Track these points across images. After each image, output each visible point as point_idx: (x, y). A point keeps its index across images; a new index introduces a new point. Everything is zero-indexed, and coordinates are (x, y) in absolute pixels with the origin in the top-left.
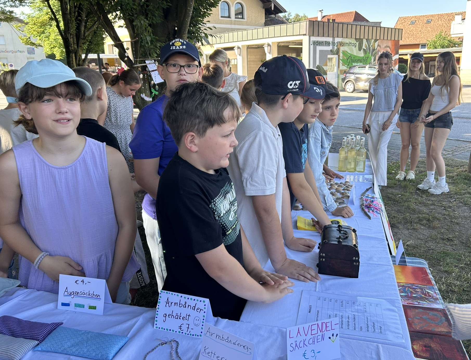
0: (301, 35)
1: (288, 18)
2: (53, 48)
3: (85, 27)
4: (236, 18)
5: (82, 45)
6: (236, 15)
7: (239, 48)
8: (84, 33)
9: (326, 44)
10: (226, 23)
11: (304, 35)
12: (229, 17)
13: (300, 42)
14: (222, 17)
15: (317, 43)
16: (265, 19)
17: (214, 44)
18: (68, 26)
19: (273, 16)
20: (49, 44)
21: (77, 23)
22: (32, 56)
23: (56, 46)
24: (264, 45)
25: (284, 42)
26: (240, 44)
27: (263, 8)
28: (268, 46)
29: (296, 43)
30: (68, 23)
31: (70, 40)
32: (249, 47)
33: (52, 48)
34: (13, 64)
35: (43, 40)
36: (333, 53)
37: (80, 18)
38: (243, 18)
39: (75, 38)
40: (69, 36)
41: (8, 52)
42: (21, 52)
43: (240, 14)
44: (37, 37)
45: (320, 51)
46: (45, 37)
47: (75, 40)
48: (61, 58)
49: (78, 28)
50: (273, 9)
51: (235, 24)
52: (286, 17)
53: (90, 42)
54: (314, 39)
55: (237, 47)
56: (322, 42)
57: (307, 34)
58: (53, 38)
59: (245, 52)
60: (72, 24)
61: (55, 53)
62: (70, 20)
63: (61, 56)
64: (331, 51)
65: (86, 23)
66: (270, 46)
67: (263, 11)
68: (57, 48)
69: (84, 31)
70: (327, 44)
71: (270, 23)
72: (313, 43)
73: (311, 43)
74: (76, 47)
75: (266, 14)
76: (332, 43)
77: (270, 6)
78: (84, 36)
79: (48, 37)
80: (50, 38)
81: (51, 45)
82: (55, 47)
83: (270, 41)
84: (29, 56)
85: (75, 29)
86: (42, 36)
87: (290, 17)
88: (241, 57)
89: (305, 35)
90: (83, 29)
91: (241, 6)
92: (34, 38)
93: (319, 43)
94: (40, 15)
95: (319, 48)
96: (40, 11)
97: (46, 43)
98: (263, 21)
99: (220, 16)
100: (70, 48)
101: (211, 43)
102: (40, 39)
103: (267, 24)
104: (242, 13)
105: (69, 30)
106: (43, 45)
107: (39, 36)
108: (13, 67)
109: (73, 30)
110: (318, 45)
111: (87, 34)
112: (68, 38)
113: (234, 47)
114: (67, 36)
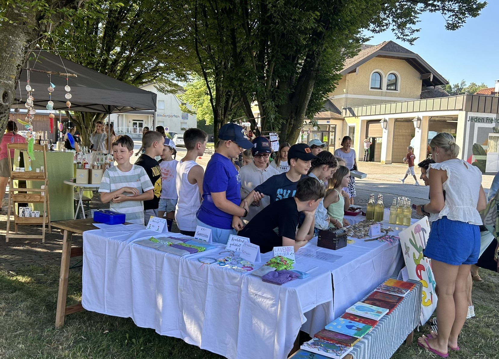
0: (457, 110)
1: (460, 88)
2: (205, 114)
3: (233, 101)
4: (387, 89)
5: (227, 116)
6: (388, 86)
7: (385, 121)
8: (231, 106)
9: (488, 121)
10: (376, 95)
11: (460, 110)
12: (380, 88)
13: (456, 117)
14: (372, 88)
15: (476, 120)
16: (422, 90)
17: (359, 116)
18: (219, 100)
19: (432, 87)
20: (201, 110)
21: (227, 98)
22: (185, 121)
23: (208, 113)
24: (413, 118)
25: (437, 117)
26: (387, 117)
27: (421, 79)
28: (418, 120)
29: (452, 118)
30: (220, 98)
31: (219, 112)
32: (396, 120)
33: (203, 114)
34: (168, 128)
35: (197, 107)
36: (496, 131)
37: (229, 93)
38: (395, 90)
39: (223, 110)
40: (218, 108)
41: (165, 116)
42: (176, 116)
43: (393, 84)
44: (192, 103)
45: (479, 128)
46: (199, 104)
47: (223, 112)
48: (210, 124)
49: (227, 102)
50: (431, 80)
51: (386, 96)
52: (459, 87)
53: (235, 113)
54: (471, 114)
55: (383, 120)
56: (482, 119)
57: (464, 109)
58: (206, 105)
59: (392, 125)
60: (222, 98)
61: (205, 119)
62: (222, 96)
63: (210, 122)
64: (494, 128)
65: (234, 98)
66: (421, 120)
67: (421, 82)
68: (208, 115)
69: (231, 104)
70: (490, 120)
71: (427, 95)
72: (471, 119)
73: (468, 119)
74: (223, 117)
75: (423, 85)
76: (496, 119)
77: (428, 77)
78: (231, 108)
79: (201, 104)
80: (204, 105)
81: (203, 112)
82: (206, 113)
83: (421, 115)
84: (182, 121)
85: (224, 102)
86: (197, 103)
87: (464, 87)
88: (387, 131)
89: (462, 110)
90: (230, 102)
91: (395, 78)
92: (189, 104)
93: (478, 120)
94: (198, 83)
95: (477, 125)
96: (198, 79)
97: (199, 109)
98: (420, 92)
99: (370, 88)
100: (218, 118)
101: (357, 115)
102: (194, 106)
103: (423, 96)
104: (395, 84)
105: (219, 103)
106: (197, 112)
107: (194, 103)
108: (168, 130)
109: (222, 104)
110: (476, 121)
111: (233, 107)
112: (218, 110)
113: (380, 120)
114: (217, 108)
